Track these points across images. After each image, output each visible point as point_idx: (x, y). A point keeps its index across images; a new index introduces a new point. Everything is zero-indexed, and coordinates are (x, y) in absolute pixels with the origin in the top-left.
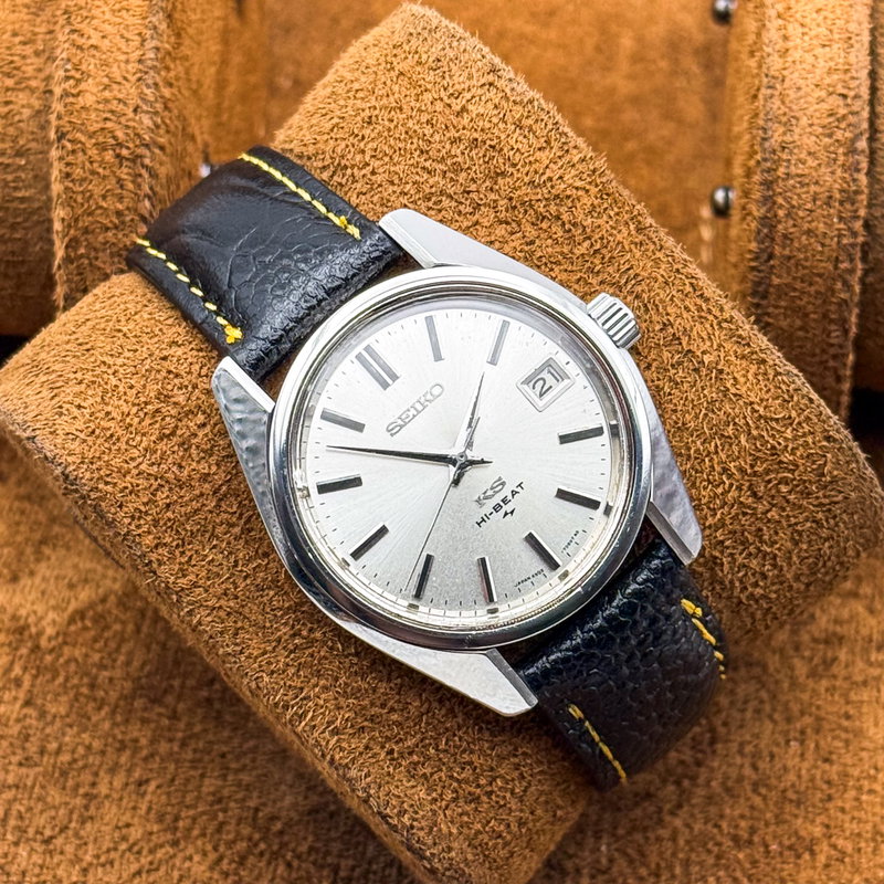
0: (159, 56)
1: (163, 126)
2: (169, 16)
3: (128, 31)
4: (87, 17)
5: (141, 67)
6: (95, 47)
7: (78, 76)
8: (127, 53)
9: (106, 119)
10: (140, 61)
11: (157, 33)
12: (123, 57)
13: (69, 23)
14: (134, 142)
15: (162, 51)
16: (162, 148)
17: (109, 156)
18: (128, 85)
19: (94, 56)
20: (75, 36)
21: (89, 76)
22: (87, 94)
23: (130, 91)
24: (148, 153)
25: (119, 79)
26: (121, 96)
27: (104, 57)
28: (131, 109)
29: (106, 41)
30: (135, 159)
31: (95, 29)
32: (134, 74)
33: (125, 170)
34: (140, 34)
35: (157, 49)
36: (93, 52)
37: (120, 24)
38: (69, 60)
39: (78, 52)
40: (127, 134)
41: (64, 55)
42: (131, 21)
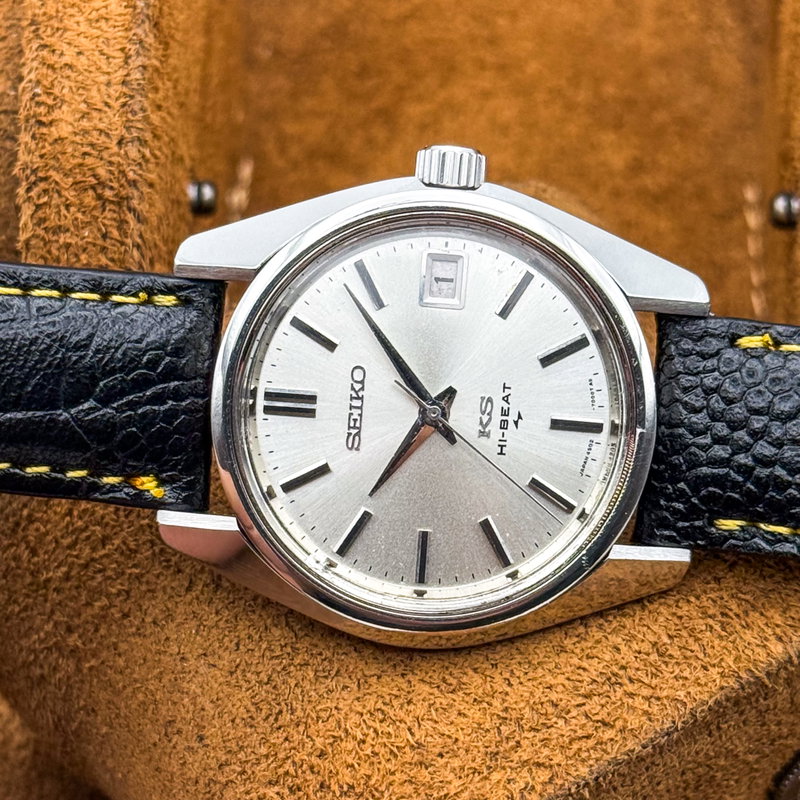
0: (146, 76)
1: (153, 160)
2: (156, 25)
3: (108, 46)
4: (58, 29)
5: (125, 90)
6: (70, 66)
7: (50, 102)
8: (108, 73)
9: (85, 154)
10: (124, 83)
11: (143, 47)
12: (103, 79)
13: (38, 36)
14: (119, 181)
15: (150, 69)
16: (151, 185)
17: (89, 198)
18: (110, 113)
19: (68, 77)
20: (45, 53)
21: (63, 101)
22: (63, 125)
23: (113, 120)
24: (136, 193)
25: (100, 105)
26: (101, 126)
27: (80, 78)
28: (115, 142)
29: (83, 59)
30: (121, 201)
31: (69, 44)
32: (117, 99)
33: (109, 215)
34: (122, 50)
35: (144, 67)
36: (68, 72)
37: (98, 37)
38: (38, 82)
39: (50, 72)
40: (111, 172)
41: (32, 76)
42: (111, 33)
